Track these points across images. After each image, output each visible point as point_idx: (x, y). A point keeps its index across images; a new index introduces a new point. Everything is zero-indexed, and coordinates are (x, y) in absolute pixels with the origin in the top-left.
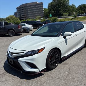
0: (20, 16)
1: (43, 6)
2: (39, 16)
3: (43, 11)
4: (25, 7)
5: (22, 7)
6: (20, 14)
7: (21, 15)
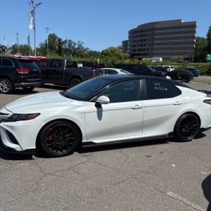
0: (135, 50)
1: (194, 32)
2: (180, 56)
3: (194, 43)
4: (149, 30)
5: (142, 31)
6: (134, 46)
7: (137, 48)
